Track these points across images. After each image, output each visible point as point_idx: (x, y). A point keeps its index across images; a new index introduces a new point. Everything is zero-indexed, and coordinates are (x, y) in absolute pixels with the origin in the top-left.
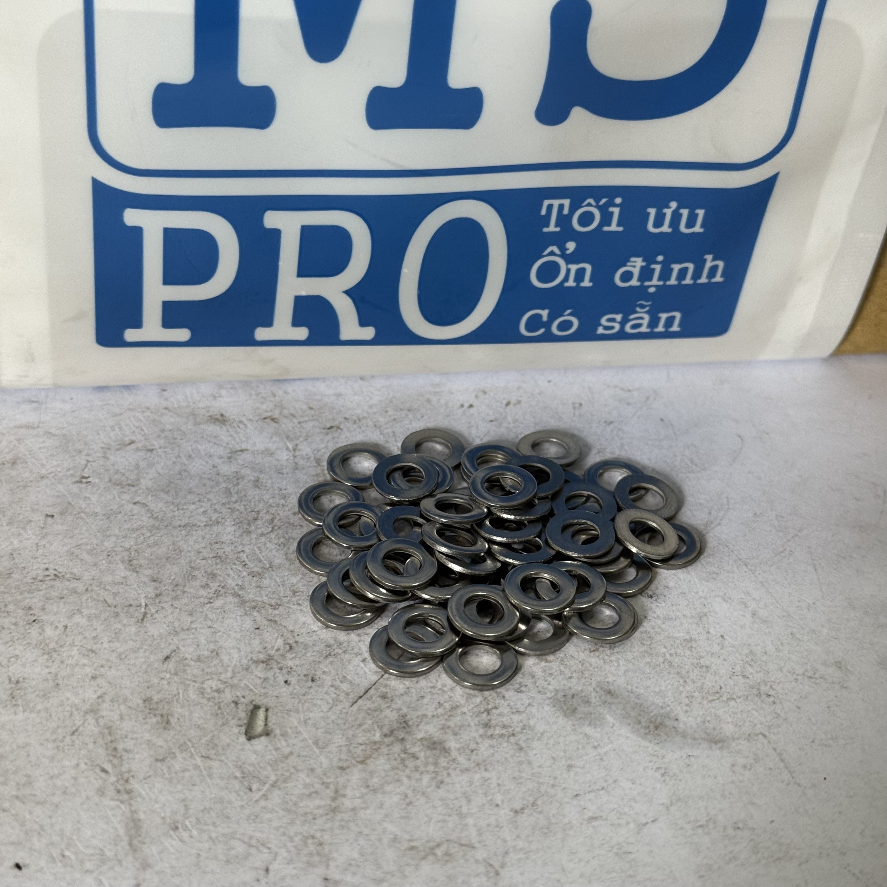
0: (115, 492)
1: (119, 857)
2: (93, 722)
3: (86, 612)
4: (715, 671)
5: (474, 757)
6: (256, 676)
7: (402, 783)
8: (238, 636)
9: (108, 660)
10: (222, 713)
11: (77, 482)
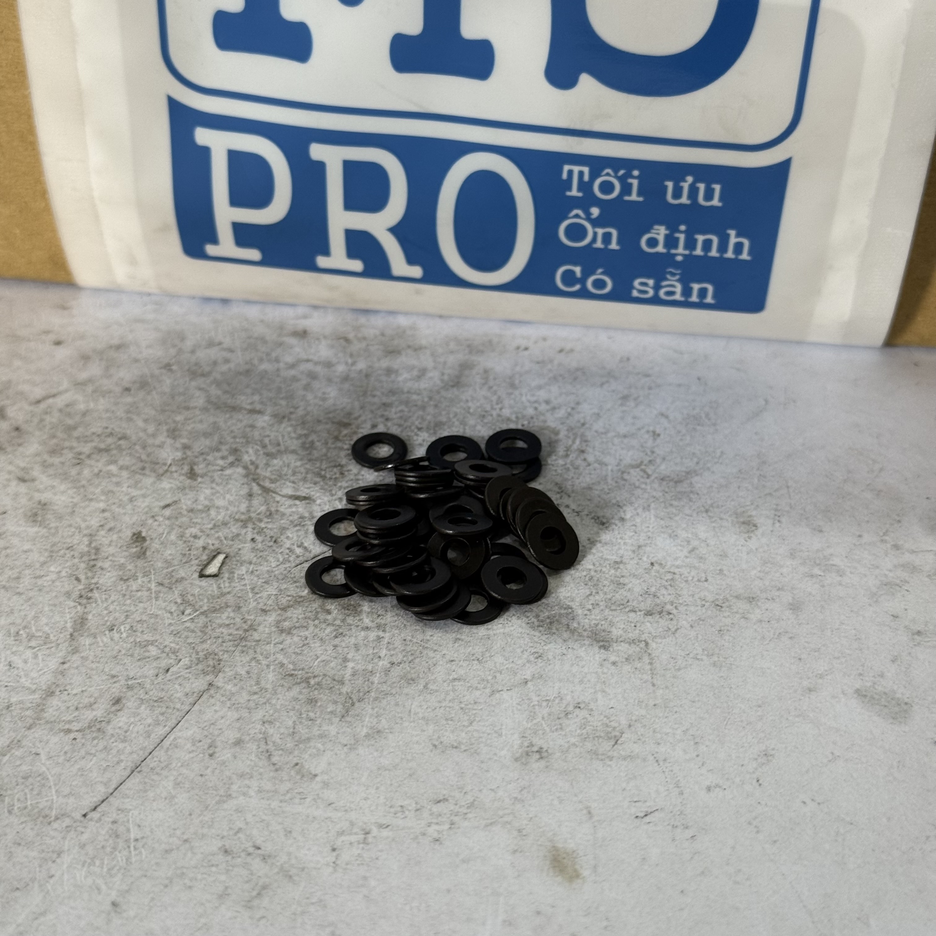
0: (187, 379)
1: (59, 642)
2: (87, 543)
3: (121, 463)
4: (629, 589)
5: (378, 620)
6: (231, 531)
7: (307, 629)
8: (232, 499)
9: (121, 500)
10: (190, 554)
11: (161, 368)
